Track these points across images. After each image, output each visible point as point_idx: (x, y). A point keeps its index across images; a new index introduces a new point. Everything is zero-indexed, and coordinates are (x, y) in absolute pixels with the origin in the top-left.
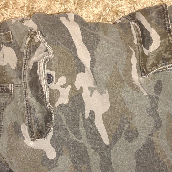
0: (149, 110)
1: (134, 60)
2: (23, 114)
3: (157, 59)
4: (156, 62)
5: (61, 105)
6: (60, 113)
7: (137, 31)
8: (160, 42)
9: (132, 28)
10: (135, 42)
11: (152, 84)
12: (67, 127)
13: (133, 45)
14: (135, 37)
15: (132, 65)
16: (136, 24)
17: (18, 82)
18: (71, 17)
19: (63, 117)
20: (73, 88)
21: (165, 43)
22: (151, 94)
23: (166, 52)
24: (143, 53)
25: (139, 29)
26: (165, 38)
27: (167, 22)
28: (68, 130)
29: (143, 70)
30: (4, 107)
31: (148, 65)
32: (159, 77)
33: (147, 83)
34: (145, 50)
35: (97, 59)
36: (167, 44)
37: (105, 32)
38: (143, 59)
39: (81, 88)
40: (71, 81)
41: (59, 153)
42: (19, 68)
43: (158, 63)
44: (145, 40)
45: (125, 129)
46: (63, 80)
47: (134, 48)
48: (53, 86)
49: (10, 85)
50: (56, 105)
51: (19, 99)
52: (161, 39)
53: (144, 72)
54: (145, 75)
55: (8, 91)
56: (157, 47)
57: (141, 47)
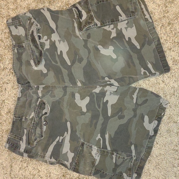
0: (84, 46)
1: (76, 25)
2: (30, 56)
3: (86, 24)
4: (85, 25)
5: (47, 49)
6: (47, 53)
7: (76, 12)
8: (86, 15)
9: (74, 11)
10: (76, 17)
11: (86, 35)
12: (50, 59)
13: (75, 18)
14: (75, 15)
15: (75, 27)
16: (75, 9)
17: (26, 41)
18: (46, 9)
19: (48, 54)
20: (51, 41)
21: (89, 16)
22: (84, 39)
23: (89, 20)
24: (80, 21)
25: (77, 11)
26: (89, 13)
27: (89, 6)
28: (51, 60)
29: (80, 29)
30: (22, 54)
31: (82, 27)
32: (89, 32)
33: (83, 34)
34: (81, 20)
35: (59, 26)
36: (90, 16)
37: (62, 14)
38: (80, 24)
39: (55, 40)
40: (49, 37)
41: (48, 70)
42: (26, 35)
43: (86, 25)
44: (80, 16)
45: (77, 57)
46: (46, 37)
47: (75, 20)
48: (42, 41)
49: (23, 44)
50: (45, 50)
51: (28, 49)
52: (87, 14)
53: (81, 30)
54: (82, 31)
55: (23, 47)
56: (85, 18)
57: (79, 19)
